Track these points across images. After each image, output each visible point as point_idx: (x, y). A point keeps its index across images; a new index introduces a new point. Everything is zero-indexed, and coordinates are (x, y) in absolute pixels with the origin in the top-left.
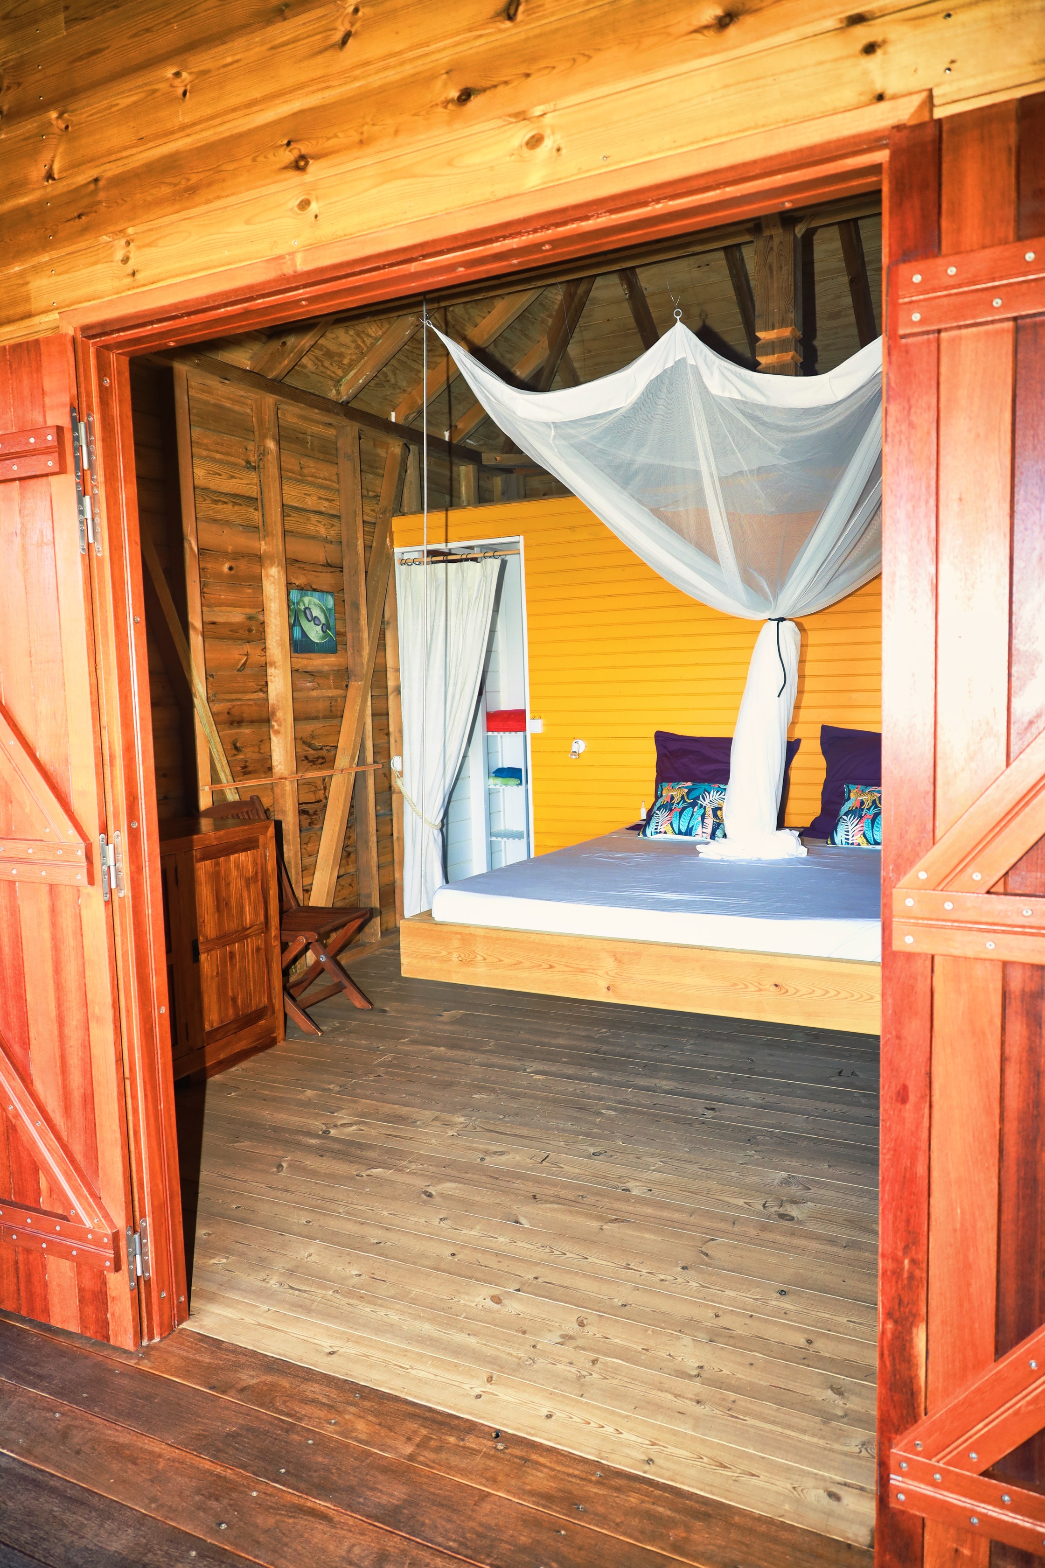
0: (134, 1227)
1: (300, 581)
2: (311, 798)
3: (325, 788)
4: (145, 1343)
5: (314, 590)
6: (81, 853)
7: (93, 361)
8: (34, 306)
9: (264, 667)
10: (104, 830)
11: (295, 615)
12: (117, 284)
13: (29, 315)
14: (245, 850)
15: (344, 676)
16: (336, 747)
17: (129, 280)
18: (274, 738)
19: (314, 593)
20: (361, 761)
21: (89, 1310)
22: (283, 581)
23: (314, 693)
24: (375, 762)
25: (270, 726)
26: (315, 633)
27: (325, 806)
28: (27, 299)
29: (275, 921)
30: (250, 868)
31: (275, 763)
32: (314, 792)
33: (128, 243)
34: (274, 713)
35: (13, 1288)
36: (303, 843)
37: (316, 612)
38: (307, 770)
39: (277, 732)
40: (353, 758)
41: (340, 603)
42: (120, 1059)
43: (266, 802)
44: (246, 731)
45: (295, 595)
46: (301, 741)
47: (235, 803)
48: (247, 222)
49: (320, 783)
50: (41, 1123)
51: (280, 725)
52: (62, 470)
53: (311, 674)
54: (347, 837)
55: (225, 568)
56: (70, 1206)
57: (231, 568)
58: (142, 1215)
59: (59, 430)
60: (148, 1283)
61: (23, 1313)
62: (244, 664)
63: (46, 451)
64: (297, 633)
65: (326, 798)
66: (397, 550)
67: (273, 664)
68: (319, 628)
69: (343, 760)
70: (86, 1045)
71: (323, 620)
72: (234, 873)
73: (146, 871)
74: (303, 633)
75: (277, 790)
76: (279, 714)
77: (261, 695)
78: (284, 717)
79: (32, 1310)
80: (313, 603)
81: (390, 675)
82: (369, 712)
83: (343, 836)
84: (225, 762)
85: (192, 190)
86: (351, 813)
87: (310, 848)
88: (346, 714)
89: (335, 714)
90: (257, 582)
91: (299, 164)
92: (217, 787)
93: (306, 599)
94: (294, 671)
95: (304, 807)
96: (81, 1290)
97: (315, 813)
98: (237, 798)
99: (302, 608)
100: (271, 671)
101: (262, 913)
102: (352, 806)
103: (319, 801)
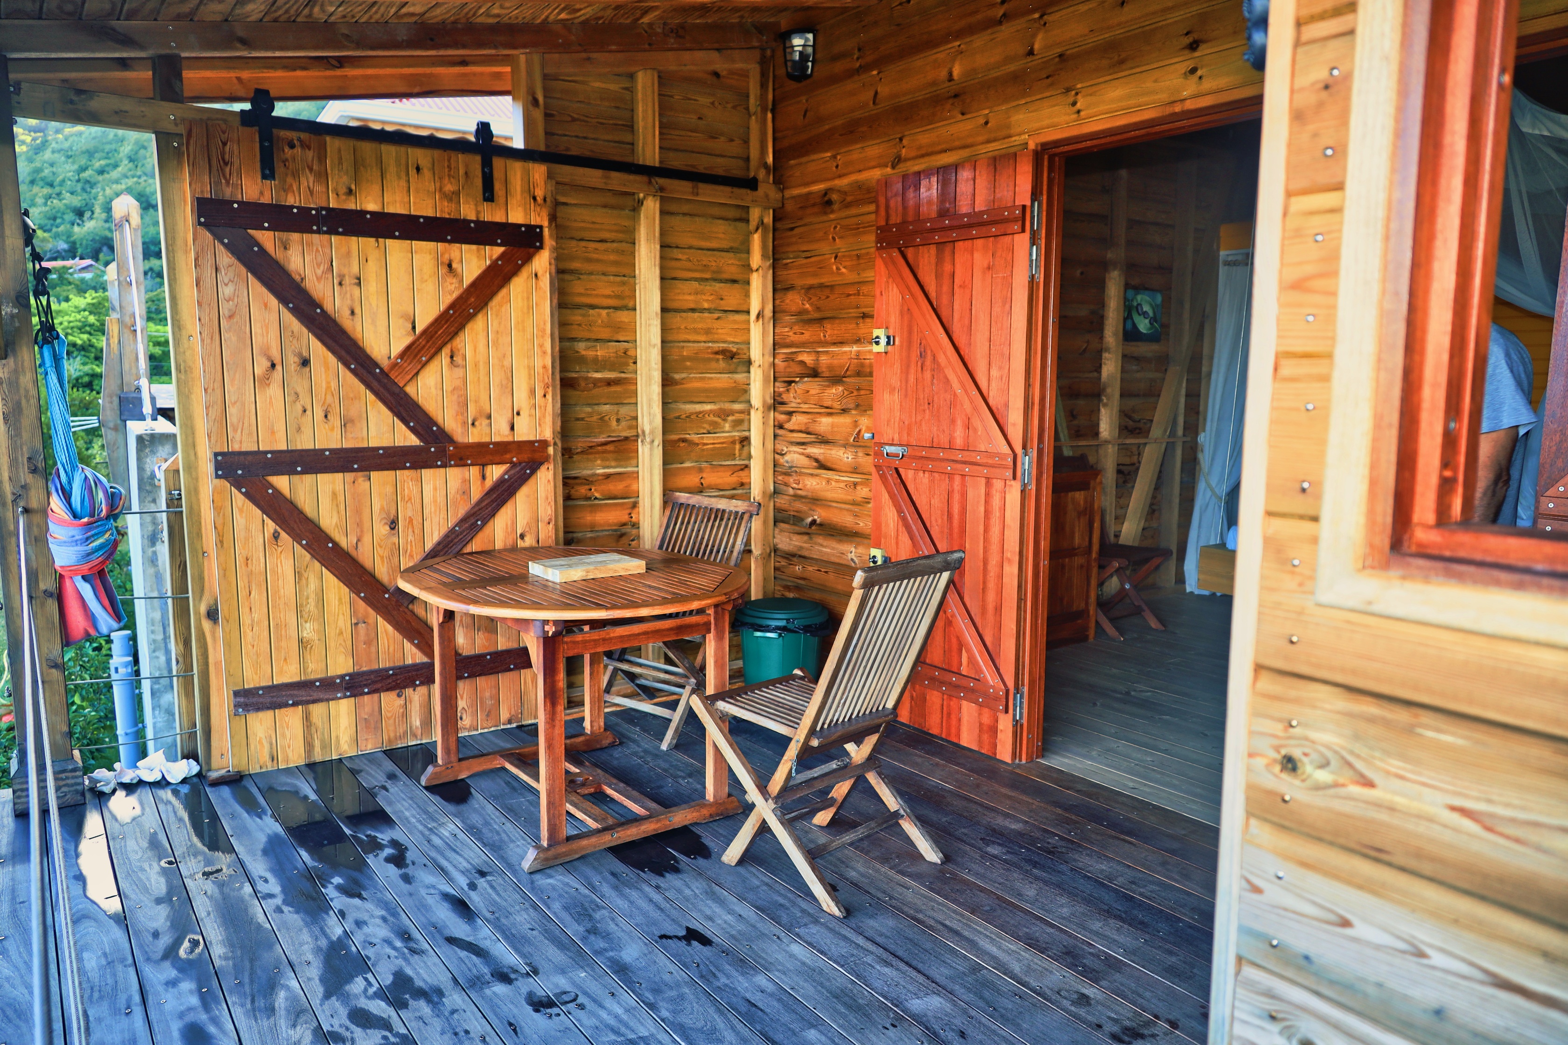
0: (1017, 689)
1: (1135, 281)
2: (1127, 461)
3: (1139, 454)
4: (1017, 761)
5: (1147, 289)
6: (1010, 460)
7: (1046, 163)
8: (1012, 132)
9: (1100, 352)
10: (1024, 447)
11: (1129, 310)
12: (1066, 118)
13: (1010, 136)
14: (1080, 490)
15: (1163, 362)
16: (1152, 421)
17: (1075, 116)
18: (1103, 411)
19: (1147, 292)
20: (1173, 433)
21: (985, 737)
22: (1122, 283)
23: (1138, 375)
24: (1184, 435)
25: (1100, 400)
26: (1143, 325)
27: (1138, 469)
28: (1008, 127)
29: (1096, 547)
30: (1082, 503)
31: (1101, 430)
32: (1130, 457)
33: (1077, 94)
34: (1104, 389)
35: (938, 721)
36: (1119, 497)
37: (1146, 308)
38: (1126, 438)
39: (1105, 405)
40: (1165, 431)
41: (1167, 300)
42: (1020, 587)
43: (1092, 459)
44: (1081, 402)
45: (1130, 293)
46: (1124, 414)
47: (1069, 457)
48: (1156, 81)
49: (1135, 449)
50: (967, 620)
51: (1108, 399)
52: (1023, 231)
53: (1137, 359)
54: (1154, 497)
55: (1078, 272)
56: (982, 672)
57: (1082, 273)
58: (1023, 685)
59: (1024, 207)
60: (1022, 726)
61: (944, 736)
62: (1085, 350)
63: (1015, 220)
64: (1129, 325)
65: (1139, 462)
66: (1223, 253)
67: (1108, 350)
68: (1147, 321)
69: (1156, 431)
70: (1001, 576)
71: (1151, 314)
72: (1070, 507)
73: (1045, 476)
74: (1134, 325)
75: (1101, 452)
76: (1109, 390)
77: (1095, 374)
78: (1114, 392)
79: (949, 734)
80: (1145, 302)
81: (1205, 362)
82: (1183, 392)
83: (1150, 495)
84: (1065, 425)
85: (1122, 62)
86: (1159, 478)
87: (1122, 501)
88: (1163, 394)
89: (1153, 393)
90: (1101, 286)
91: (1193, 46)
92: (1058, 444)
93: (1139, 297)
94: (1124, 356)
95: (1121, 467)
96: (981, 725)
97: (1129, 474)
98: (1071, 454)
99: (1135, 304)
100: (1105, 355)
101: (1087, 539)
102: (1160, 472)
103: (1133, 464)
